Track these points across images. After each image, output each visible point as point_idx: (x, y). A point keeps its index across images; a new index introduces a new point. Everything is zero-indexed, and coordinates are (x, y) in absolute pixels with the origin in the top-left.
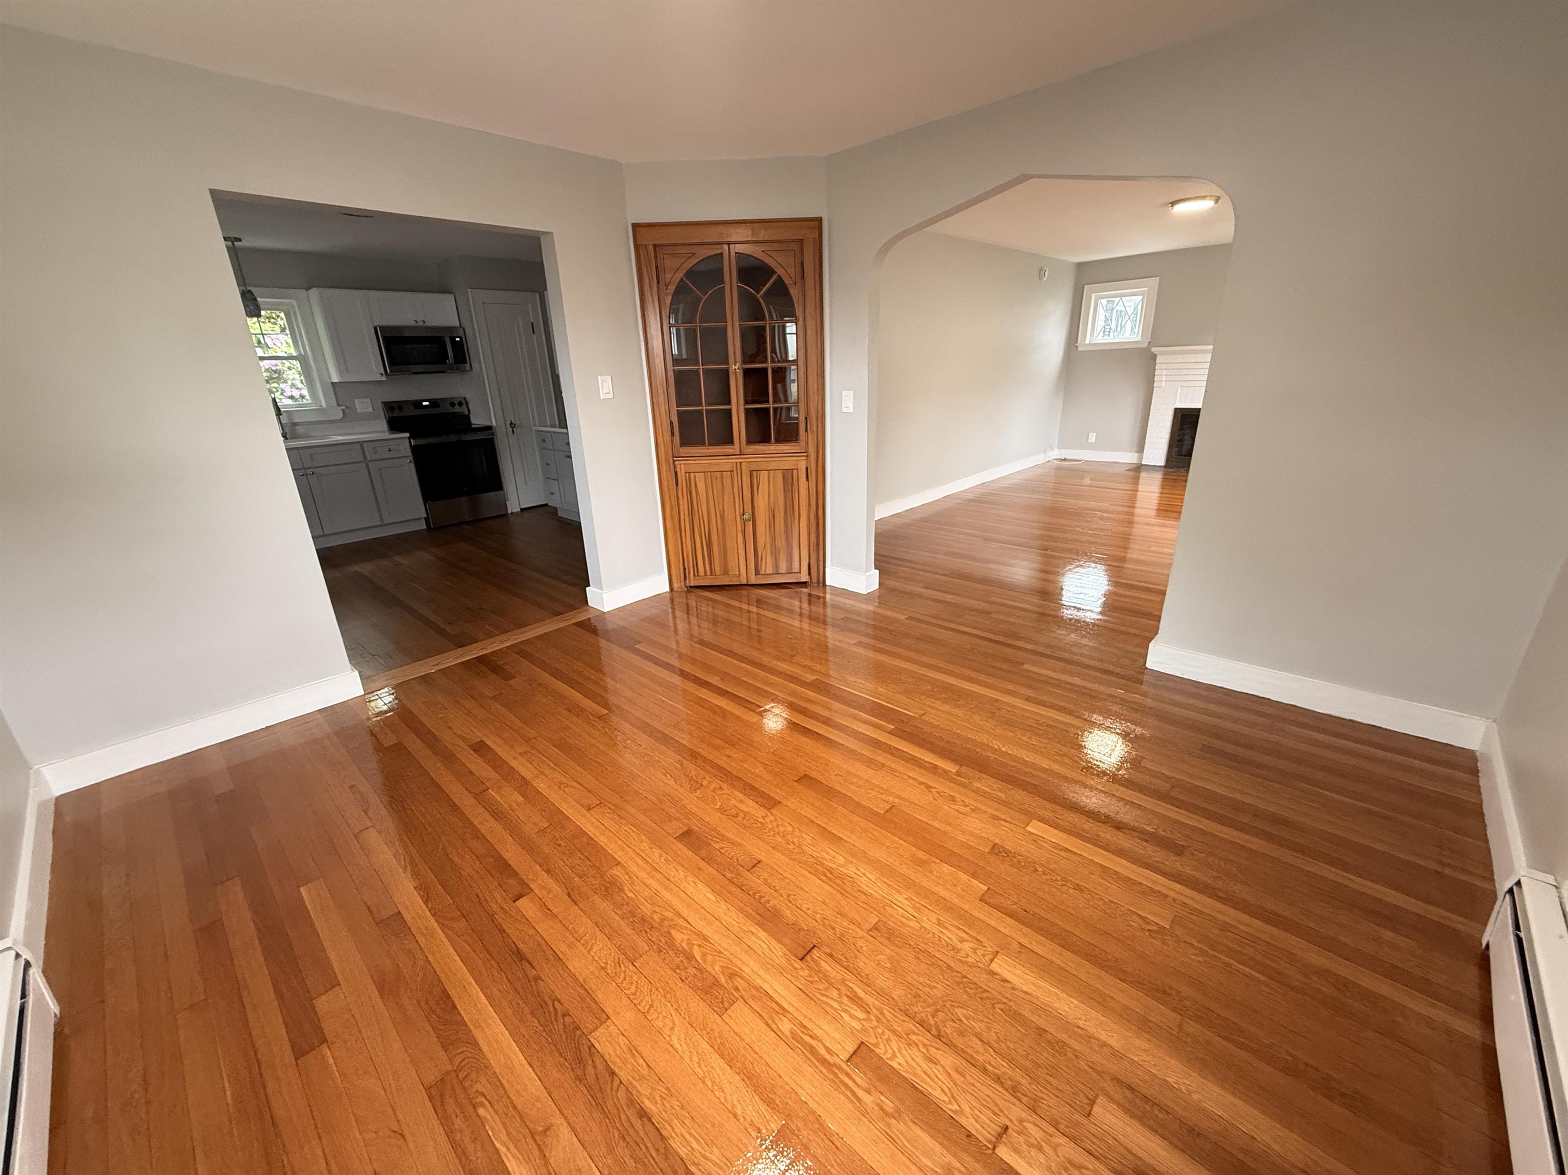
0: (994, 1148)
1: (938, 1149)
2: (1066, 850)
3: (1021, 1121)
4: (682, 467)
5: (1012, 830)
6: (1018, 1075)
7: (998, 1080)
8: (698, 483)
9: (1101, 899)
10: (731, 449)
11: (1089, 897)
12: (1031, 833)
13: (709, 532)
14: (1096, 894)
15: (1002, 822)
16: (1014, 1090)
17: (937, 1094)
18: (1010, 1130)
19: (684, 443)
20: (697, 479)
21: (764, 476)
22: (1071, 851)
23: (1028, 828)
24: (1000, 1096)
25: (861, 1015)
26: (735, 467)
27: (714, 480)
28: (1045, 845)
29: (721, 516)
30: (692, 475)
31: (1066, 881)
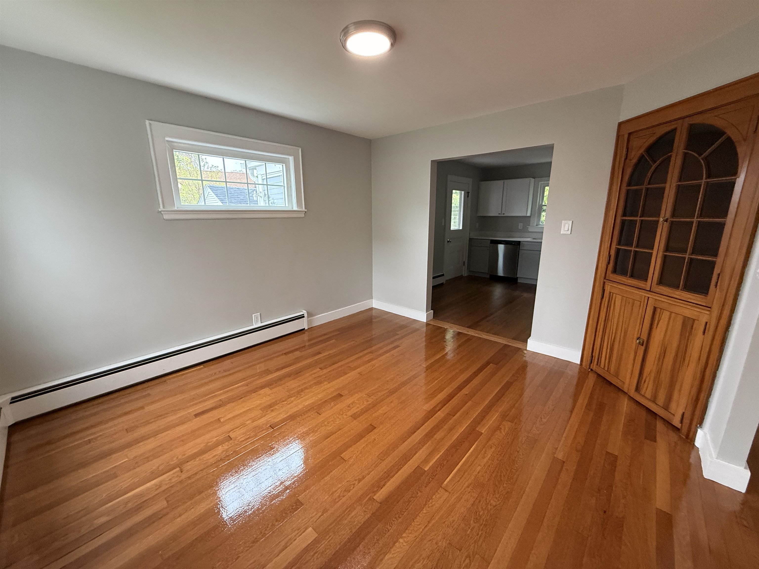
0: (180, 467)
1: (190, 454)
2: (285, 547)
3: (180, 477)
4: (608, 288)
5: (312, 518)
6: (193, 480)
7: (196, 474)
8: (616, 302)
9: (242, 552)
10: (644, 284)
11: (248, 545)
12: (306, 529)
13: (614, 338)
14: (247, 550)
15: (320, 514)
16: (189, 478)
17: (204, 456)
18: (180, 473)
19: (615, 271)
20: (616, 300)
21: (666, 315)
22: (283, 550)
23: (310, 529)
24: (190, 474)
25: (240, 440)
26: (643, 299)
27: (627, 304)
28: (294, 534)
29: (625, 333)
30: (614, 295)
31: (262, 536)
